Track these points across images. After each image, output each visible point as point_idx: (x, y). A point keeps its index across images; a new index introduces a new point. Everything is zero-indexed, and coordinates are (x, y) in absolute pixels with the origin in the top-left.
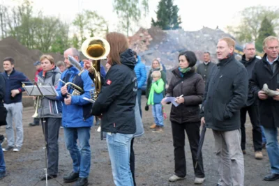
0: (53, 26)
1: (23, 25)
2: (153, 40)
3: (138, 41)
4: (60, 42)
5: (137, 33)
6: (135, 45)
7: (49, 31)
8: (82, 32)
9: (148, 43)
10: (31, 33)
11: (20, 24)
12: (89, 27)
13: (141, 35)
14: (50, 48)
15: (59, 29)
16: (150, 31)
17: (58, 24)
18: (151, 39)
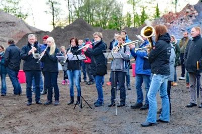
0: (110, 5)
1: (85, 5)
2: (199, 15)
3: (185, 16)
4: (116, 19)
5: (184, 9)
6: (182, 20)
7: (107, 9)
8: (134, 10)
9: (194, 18)
10: (91, 11)
11: (83, 4)
12: (141, 5)
13: (188, 10)
14: (107, 24)
15: (114, 7)
16: (196, 7)
17: (114, 4)
18: (197, 14)
